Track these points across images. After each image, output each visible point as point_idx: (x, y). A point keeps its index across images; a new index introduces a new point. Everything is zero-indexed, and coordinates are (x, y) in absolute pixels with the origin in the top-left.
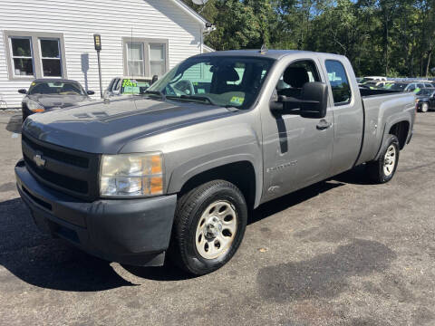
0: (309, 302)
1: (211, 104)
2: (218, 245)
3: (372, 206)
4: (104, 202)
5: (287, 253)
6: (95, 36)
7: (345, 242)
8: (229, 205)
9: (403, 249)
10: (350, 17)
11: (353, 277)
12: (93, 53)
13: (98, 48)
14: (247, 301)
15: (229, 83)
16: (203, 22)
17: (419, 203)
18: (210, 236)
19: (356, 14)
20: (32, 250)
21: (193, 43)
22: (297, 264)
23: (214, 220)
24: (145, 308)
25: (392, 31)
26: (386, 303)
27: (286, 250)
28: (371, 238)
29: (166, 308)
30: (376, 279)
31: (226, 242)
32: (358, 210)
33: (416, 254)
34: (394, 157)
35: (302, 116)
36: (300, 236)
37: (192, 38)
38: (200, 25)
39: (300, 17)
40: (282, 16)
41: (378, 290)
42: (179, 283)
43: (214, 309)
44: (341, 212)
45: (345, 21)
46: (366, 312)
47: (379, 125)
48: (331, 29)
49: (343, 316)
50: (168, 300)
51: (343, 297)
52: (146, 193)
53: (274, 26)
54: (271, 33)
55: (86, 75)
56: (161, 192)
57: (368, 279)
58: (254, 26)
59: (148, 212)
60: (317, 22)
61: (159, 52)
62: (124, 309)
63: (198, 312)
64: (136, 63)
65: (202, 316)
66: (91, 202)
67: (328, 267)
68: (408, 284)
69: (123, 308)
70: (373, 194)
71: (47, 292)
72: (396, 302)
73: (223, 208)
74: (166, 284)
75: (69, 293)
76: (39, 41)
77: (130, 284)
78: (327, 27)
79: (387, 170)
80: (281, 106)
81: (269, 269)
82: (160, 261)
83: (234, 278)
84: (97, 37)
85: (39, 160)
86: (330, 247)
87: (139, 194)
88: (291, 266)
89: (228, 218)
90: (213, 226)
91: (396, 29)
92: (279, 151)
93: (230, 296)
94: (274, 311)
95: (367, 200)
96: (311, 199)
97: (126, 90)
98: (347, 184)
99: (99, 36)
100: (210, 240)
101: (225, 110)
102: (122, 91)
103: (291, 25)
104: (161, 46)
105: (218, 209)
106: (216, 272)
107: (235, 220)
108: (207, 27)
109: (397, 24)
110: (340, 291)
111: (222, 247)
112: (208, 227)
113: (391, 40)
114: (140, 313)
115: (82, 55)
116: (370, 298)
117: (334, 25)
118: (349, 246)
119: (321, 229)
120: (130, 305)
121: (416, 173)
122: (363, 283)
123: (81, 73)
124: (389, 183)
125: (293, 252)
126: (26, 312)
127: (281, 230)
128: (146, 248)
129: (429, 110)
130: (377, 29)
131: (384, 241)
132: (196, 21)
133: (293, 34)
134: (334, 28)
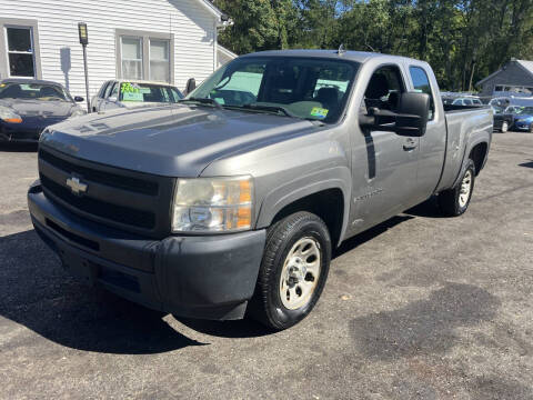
0: (420, 360)
1: (287, 115)
2: (299, 291)
3: (454, 244)
4: (178, 239)
5: (375, 300)
6: (79, 25)
7: (437, 286)
8: (314, 243)
9: (504, 293)
10: (386, 17)
11: (460, 328)
12: (77, 48)
13: (84, 42)
14: (347, 359)
15: (282, 91)
16: (217, 14)
17: (505, 240)
18: (292, 281)
19: (392, 13)
20: (55, 302)
21: (205, 40)
22: (390, 313)
23: (297, 261)
24: (225, 373)
25: (431, 36)
26: (505, 358)
27: (373, 296)
28: (465, 281)
29: (251, 372)
30: (487, 329)
31: (308, 288)
32: (439, 247)
33: (521, 299)
34: (469, 185)
35: (397, 133)
36: (384, 280)
37: (203, 33)
38: (214, 17)
39: (324, 15)
40: (302, 12)
41: (492, 342)
42: (257, 339)
43: (310, 372)
44: (421, 251)
45: (379, 21)
46: (489, 370)
47: (460, 148)
48: (361, 31)
49: (464, 375)
50: (250, 361)
51: (456, 352)
52: (229, 228)
53: (292, 24)
54: (289, 32)
55: (66, 76)
56: (247, 227)
57: (477, 330)
58: (272, 22)
59: (235, 251)
60: (345, 21)
61: (161, 49)
62: (199, 374)
63: (292, 376)
64: (132, 63)
65: (298, 380)
66: (161, 240)
67: (428, 317)
68: (524, 335)
69: (196, 373)
70: (450, 228)
71: (93, 356)
72: (517, 355)
73: (308, 246)
74: (242, 343)
75: (122, 356)
76: (5, 30)
77: (195, 343)
78: (357, 27)
79: (463, 200)
80: (372, 120)
81: (360, 321)
82: (240, 313)
83: (322, 333)
84: (82, 27)
85: (76, 185)
86: (422, 292)
87: (219, 230)
88: (383, 315)
89: (311, 259)
90: (297, 269)
91: (436, 34)
92: (367, 176)
93: (325, 354)
94: (382, 371)
95: (445, 236)
96: (382, 235)
97: (126, 96)
98: (417, 218)
99: (86, 26)
100: (291, 286)
101: (308, 124)
102: (121, 97)
103: (313, 24)
104: (165, 43)
105: (302, 248)
106: (298, 325)
107: (318, 261)
108: (223, 20)
109: (437, 27)
110: (450, 345)
111: (303, 295)
112: (291, 270)
113: (430, 45)
114: (221, 380)
115: (61, 50)
116: (487, 353)
117: (365, 26)
118: (443, 291)
119: (405, 271)
120: (205, 370)
121: (489, 204)
122: (475, 335)
123: (62, 73)
124: (464, 215)
125: (381, 298)
126: (73, 383)
127: (360, 273)
128: (228, 298)
129: (509, 130)
130: (413, 33)
131: (481, 284)
132: (209, 13)
133: (315, 34)
134: (365, 30)
